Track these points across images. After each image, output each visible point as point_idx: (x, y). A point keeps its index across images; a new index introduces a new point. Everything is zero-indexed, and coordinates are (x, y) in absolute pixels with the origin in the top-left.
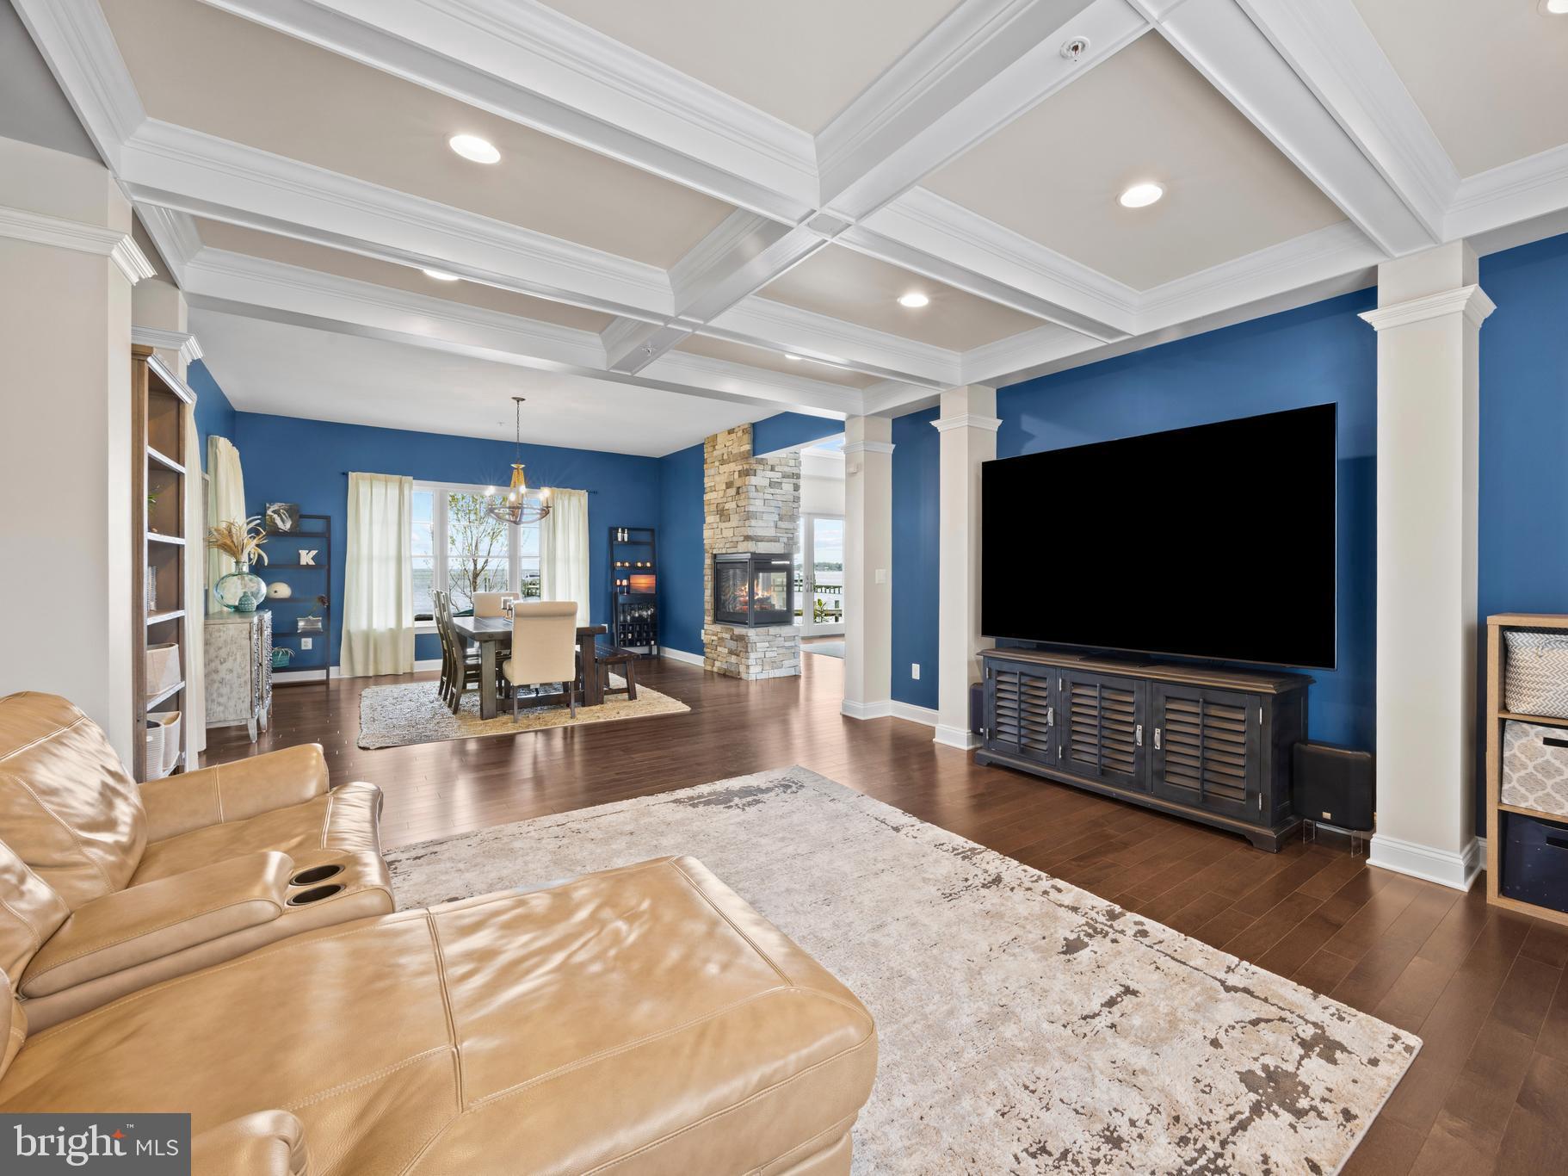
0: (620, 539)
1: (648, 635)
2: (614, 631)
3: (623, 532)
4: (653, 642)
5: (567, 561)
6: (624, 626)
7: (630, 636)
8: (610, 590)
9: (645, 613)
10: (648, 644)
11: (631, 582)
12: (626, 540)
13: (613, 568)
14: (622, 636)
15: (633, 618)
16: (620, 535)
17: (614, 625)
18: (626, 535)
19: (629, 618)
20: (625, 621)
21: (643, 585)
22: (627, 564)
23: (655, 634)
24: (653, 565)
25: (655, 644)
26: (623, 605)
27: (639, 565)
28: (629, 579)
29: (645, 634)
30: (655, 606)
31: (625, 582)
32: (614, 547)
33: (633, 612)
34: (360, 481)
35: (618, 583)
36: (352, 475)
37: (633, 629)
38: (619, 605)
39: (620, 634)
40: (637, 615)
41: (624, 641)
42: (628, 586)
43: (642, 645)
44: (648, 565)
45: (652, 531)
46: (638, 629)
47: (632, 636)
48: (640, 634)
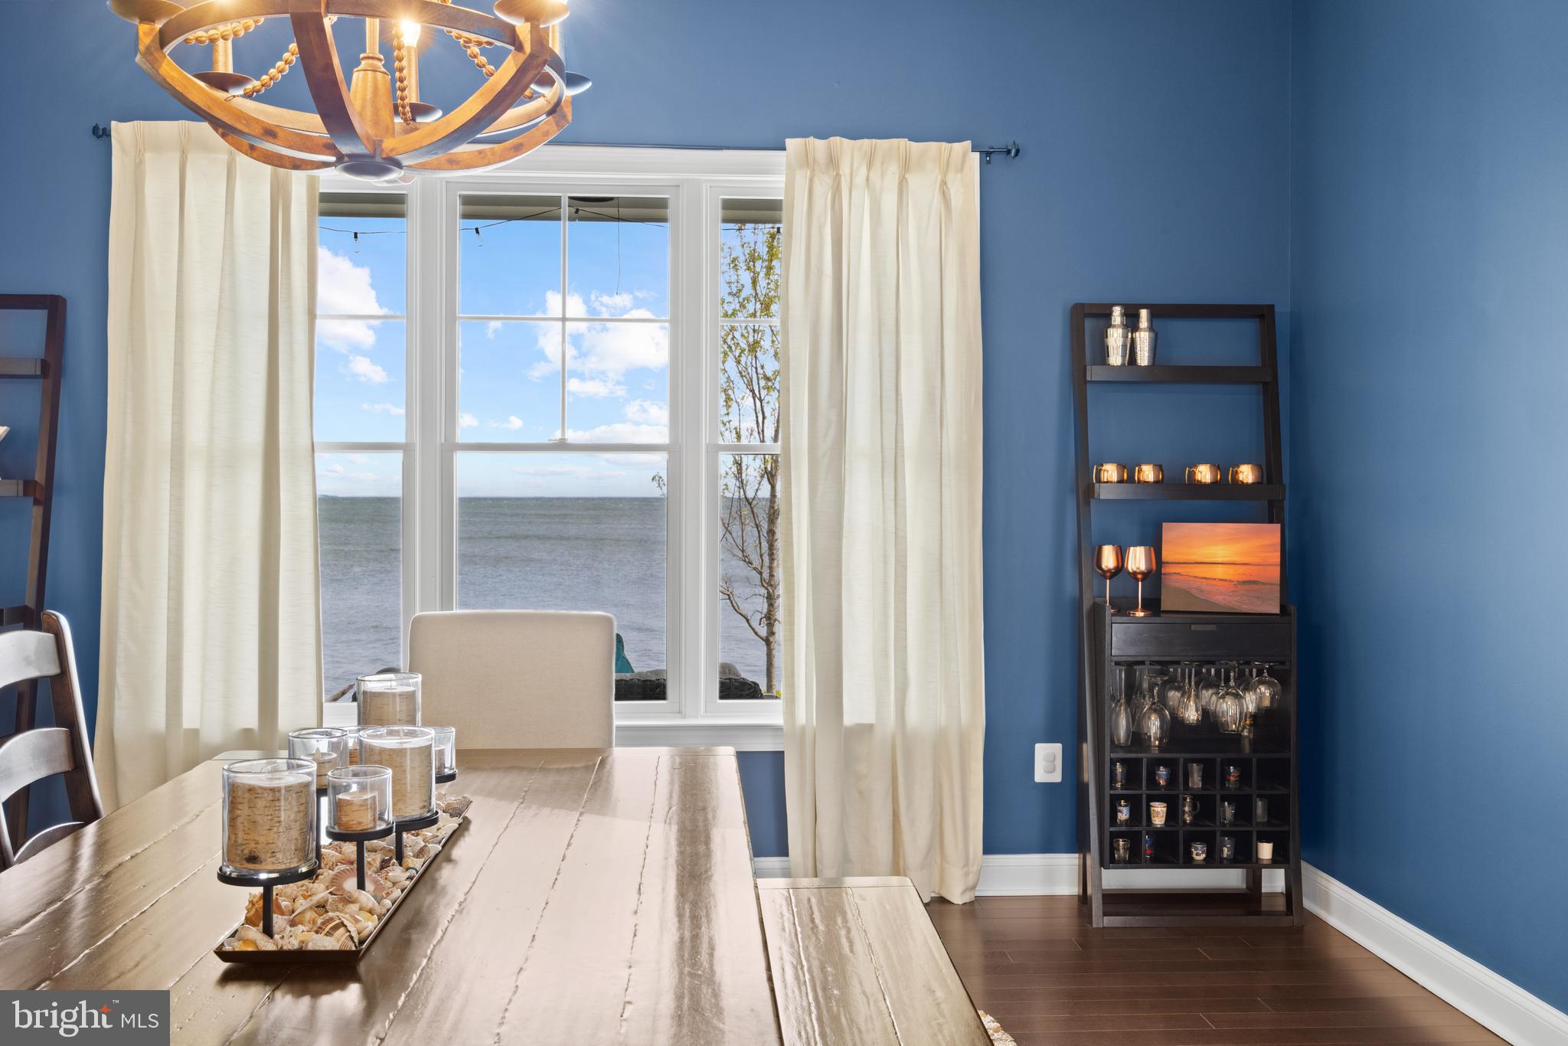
0: (1116, 359)
1: (1244, 811)
2: (1089, 775)
3: (1131, 322)
4: (1266, 851)
5: (892, 463)
6: (1131, 766)
7: (1159, 813)
8: (1070, 587)
9: (1229, 709)
10: (1245, 857)
11: (1166, 555)
12: (1143, 358)
13: (1086, 489)
14: (1124, 814)
15: (1175, 727)
16: (1115, 338)
17: (1088, 749)
18: (1143, 339)
19: (1153, 726)
20: (1138, 738)
21: (1220, 572)
22: (1148, 473)
23: (1278, 809)
24: (1270, 473)
25: (1277, 861)
26: (1130, 666)
27: (1204, 474)
28: (1154, 543)
29: (1229, 811)
30: (1279, 676)
31: (1138, 559)
32: (1090, 390)
33: (1173, 695)
34: (148, 156)
35: (1109, 559)
36: (122, 132)
37: (1172, 780)
38: (1109, 666)
39: (1115, 800)
40: (1192, 715)
41: (1134, 839)
42: (1154, 576)
43: (1213, 861)
44: (1247, 474)
45: (1262, 314)
46: (1196, 781)
47: (1172, 815)
48: (1206, 807)
